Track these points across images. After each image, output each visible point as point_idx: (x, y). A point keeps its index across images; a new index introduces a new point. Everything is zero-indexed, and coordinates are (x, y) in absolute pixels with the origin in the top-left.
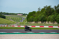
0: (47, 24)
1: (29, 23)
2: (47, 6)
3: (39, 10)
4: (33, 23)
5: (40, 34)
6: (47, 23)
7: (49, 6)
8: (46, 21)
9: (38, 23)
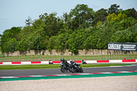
0: (48, 57)
1: (6, 55)
2: (46, 14)
3: (29, 24)
4: (16, 54)
5: (32, 81)
6: (47, 53)
7: (52, 15)
8: (44, 49)
9: (28, 54)
